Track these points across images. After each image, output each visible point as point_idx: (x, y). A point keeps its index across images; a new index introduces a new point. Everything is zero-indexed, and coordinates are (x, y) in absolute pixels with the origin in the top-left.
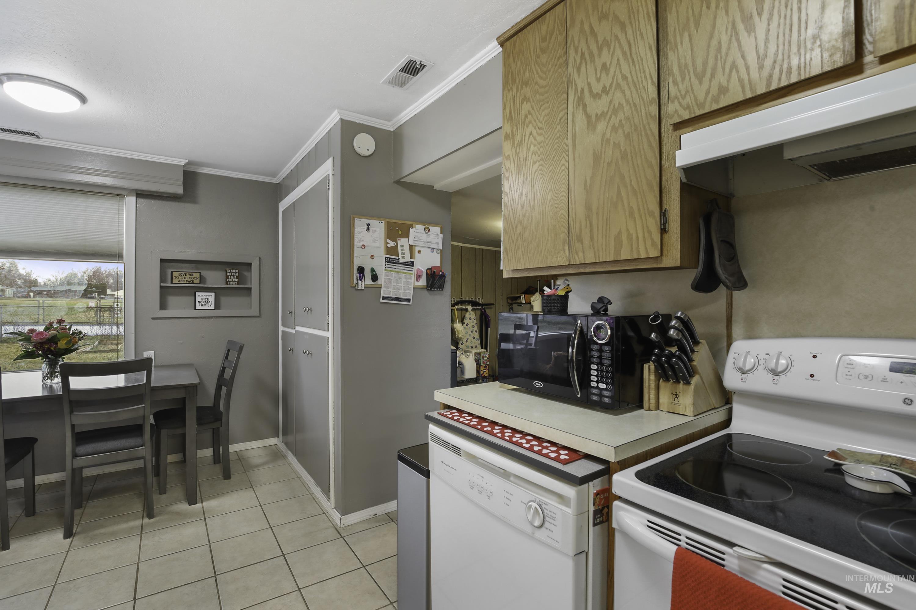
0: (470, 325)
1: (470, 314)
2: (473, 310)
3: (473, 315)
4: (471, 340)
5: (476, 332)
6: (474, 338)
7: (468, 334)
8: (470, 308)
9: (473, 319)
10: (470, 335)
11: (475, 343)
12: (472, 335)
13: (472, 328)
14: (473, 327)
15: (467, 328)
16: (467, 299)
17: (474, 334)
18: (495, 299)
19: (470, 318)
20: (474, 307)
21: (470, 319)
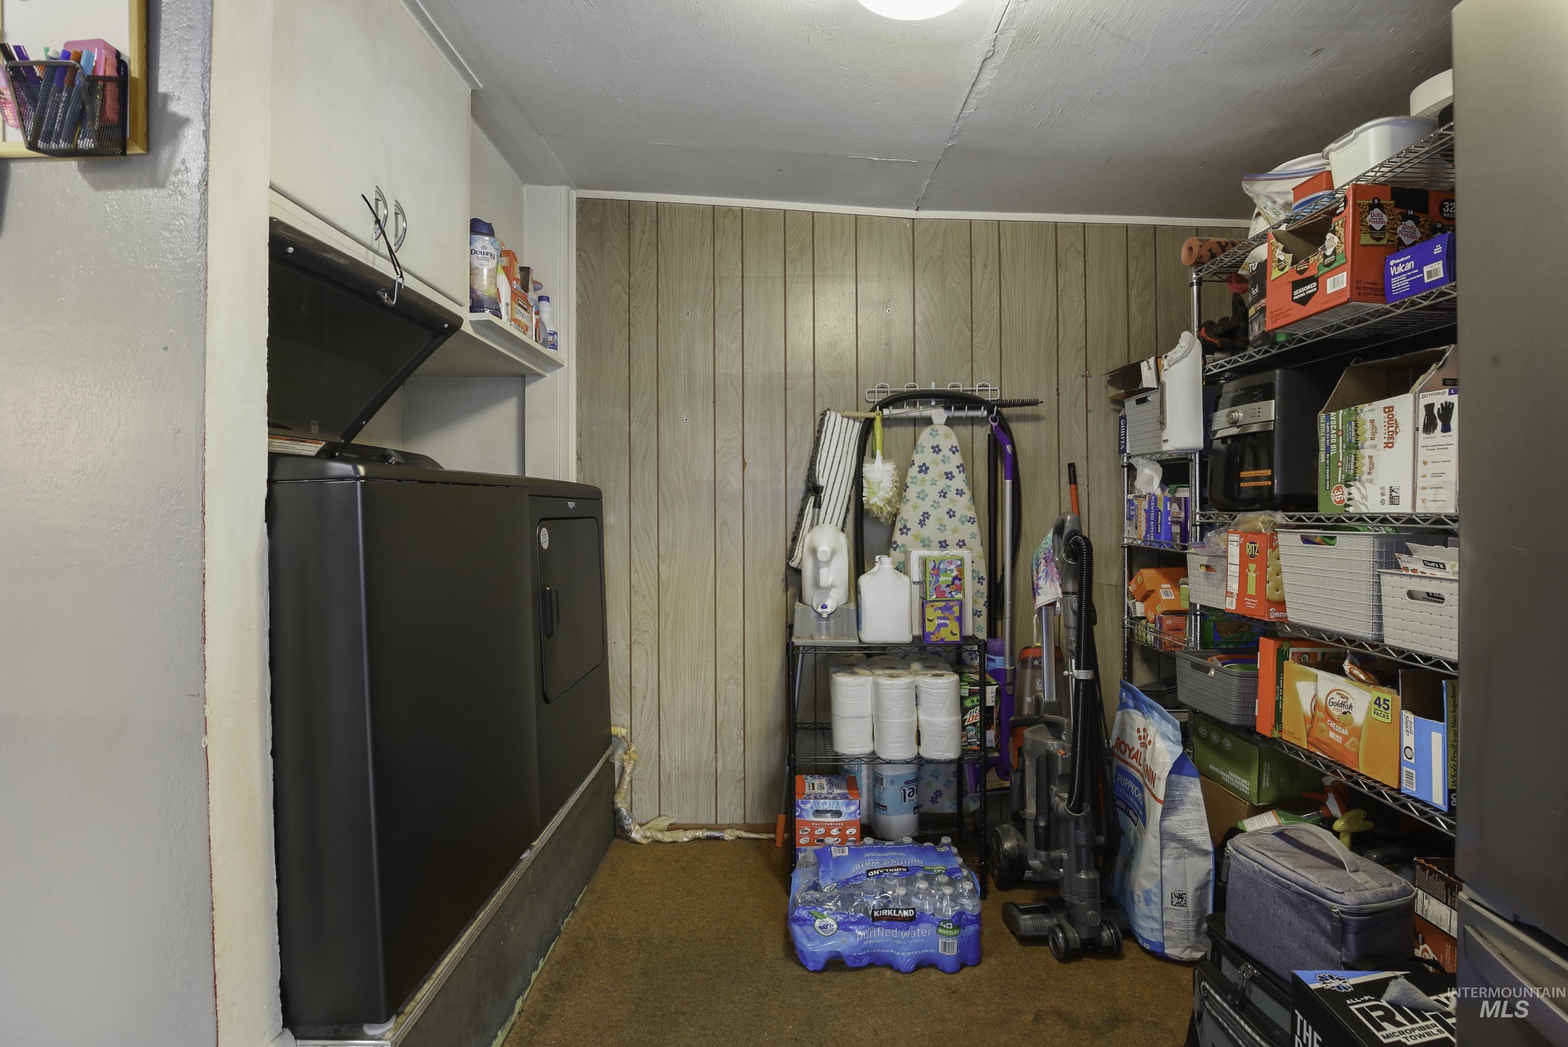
0: (933, 472)
1: (934, 434)
2: (950, 422)
3: (947, 436)
4: (939, 520)
5: (960, 493)
6: (951, 514)
7: (929, 501)
8: (939, 415)
9: (946, 451)
10: (935, 504)
11: (955, 531)
12: (945, 505)
13: (943, 483)
14: (949, 476)
15: (923, 481)
16: (933, 388)
17: (953, 501)
18: (1054, 389)
19: (933, 447)
20: (954, 413)
21: (936, 449)
